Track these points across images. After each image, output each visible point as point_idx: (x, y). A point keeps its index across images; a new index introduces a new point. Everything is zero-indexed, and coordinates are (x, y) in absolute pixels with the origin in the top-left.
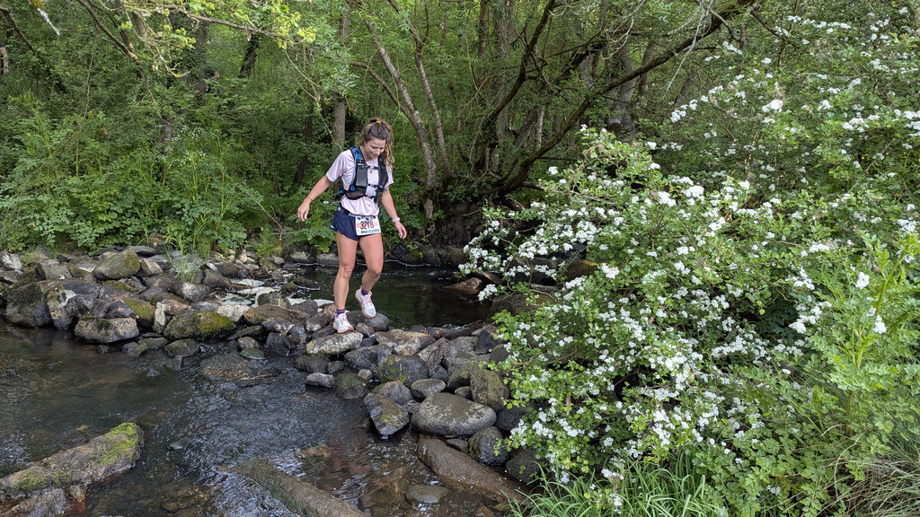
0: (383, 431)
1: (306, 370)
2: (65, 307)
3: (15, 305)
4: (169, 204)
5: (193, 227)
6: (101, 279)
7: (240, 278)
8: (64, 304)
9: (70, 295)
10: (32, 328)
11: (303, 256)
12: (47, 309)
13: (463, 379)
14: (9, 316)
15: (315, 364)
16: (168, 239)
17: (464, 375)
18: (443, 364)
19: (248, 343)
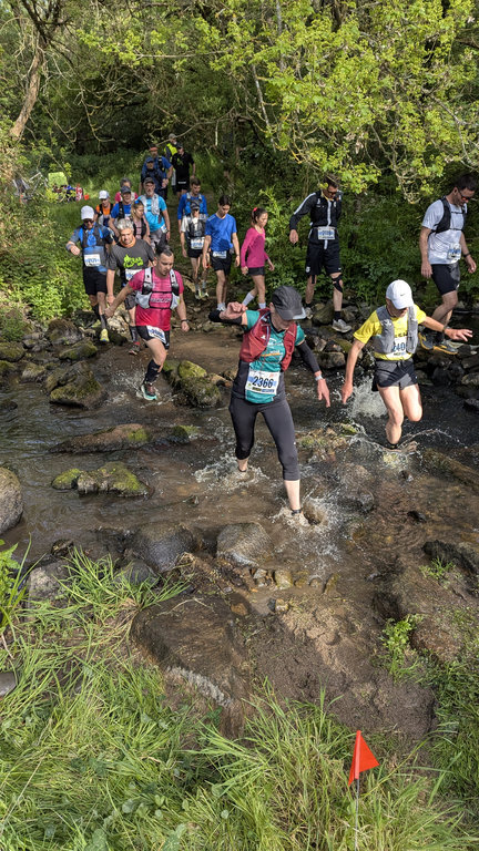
1: (463, 396)
4: (359, 266)
5: (376, 283)
16: (359, 294)
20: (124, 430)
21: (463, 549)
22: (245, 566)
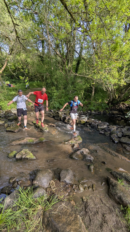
0: (116, 142)
2: (62, 118)
3: (56, 117)
6: (65, 114)
7: (82, 115)
9: (63, 116)
11: (89, 112)
14: (55, 119)
15: (100, 130)
17: (127, 134)
19: (88, 125)
20: (27, 139)
21: (125, 175)
22: (69, 184)
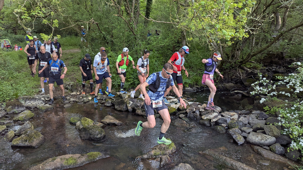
0: (239, 143)
2: (131, 106)
3: (117, 105)
8: (130, 105)
9: (131, 103)
10: (123, 112)
12: (127, 106)
13: (258, 128)
14: (116, 108)
17: (259, 126)
18: (249, 123)
19: (183, 116)
20: (61, 159)
